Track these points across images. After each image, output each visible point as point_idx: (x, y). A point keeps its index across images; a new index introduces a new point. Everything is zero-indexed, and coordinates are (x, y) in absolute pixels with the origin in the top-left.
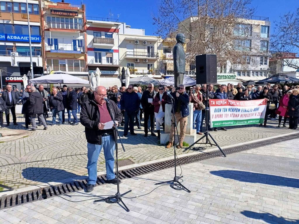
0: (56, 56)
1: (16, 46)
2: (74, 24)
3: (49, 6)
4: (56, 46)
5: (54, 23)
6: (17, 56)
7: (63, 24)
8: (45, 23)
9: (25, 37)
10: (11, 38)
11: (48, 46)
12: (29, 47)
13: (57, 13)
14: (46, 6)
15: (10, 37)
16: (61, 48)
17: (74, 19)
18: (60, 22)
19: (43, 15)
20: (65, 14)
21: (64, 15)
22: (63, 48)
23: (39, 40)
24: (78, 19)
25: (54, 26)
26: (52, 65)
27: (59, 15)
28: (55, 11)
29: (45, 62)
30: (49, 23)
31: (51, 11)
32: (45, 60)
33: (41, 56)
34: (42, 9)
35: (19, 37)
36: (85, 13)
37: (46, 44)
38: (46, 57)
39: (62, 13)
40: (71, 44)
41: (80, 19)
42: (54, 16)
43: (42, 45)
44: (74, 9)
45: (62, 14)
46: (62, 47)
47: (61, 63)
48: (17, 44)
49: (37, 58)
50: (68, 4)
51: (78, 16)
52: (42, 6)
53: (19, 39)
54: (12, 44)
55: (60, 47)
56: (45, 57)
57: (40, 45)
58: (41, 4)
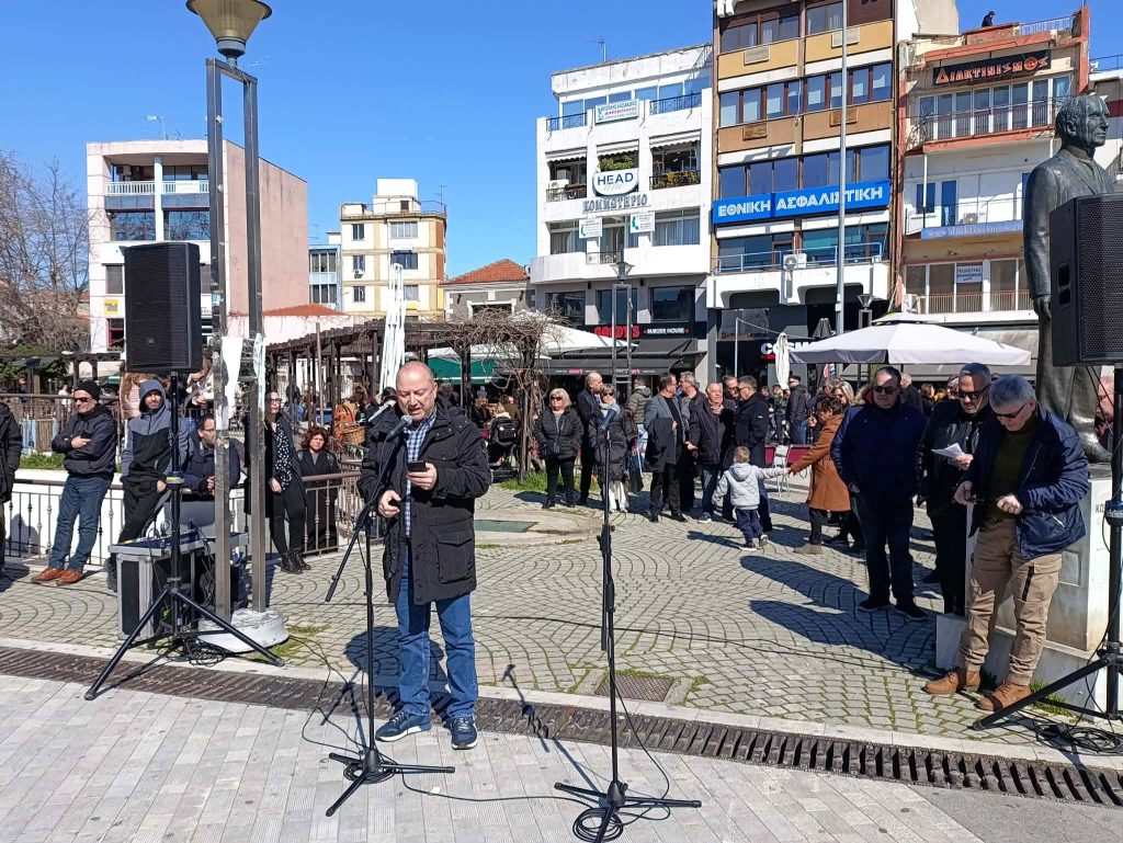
0: (943, 253)
1: (802, 233)
2: (1030, 106)
3: (927, 55)
4: (947, 210)
5: (944, 118)
6: (800, 266)
7: (982, 116)
8: (909, 128)
9: (832, 194)
10: (791, 206)
11: (915, 216)
12: (837, 228)
13: (960, 76)
14: (919, 58)
15: (787, 203)
16: (969, 216)
17: (1030, 84)
18: (973, 111)
19: (906, 96)
20: (991, 72)
21: (989, 79)
22: (974, 216)
23: (880, 196)
24: (1051, 81)
25: (944, 132)
26: (928, 288)
27: (969, 82)
28: (950, 70)
29: (899, 278)
30: (924, 123)
31: (936, 72)
32: (897, 271)
33: (887, 256)
34: (902, 75)
35: (813, 197)
36: (1085, 45)
37: (908, 207)
38: (904, 258)
39: (977, 72)
40: (1011, 195)
41: (1058, 77)
42: (945, 91)
43: (891, 214)
44: (1030, 42)
45: (980, 74)
46: (972, 209)
47: (961, 280)
48: (808, 225)
49: (869, 267)
50: (1010, 26)
51: (1048, 67)
52: (904, 63)
53: (815, 203)
54: (789, 227)
55: (962, 211)
56: (899, 261)
57: (884, 216)
58: (901, 56)
